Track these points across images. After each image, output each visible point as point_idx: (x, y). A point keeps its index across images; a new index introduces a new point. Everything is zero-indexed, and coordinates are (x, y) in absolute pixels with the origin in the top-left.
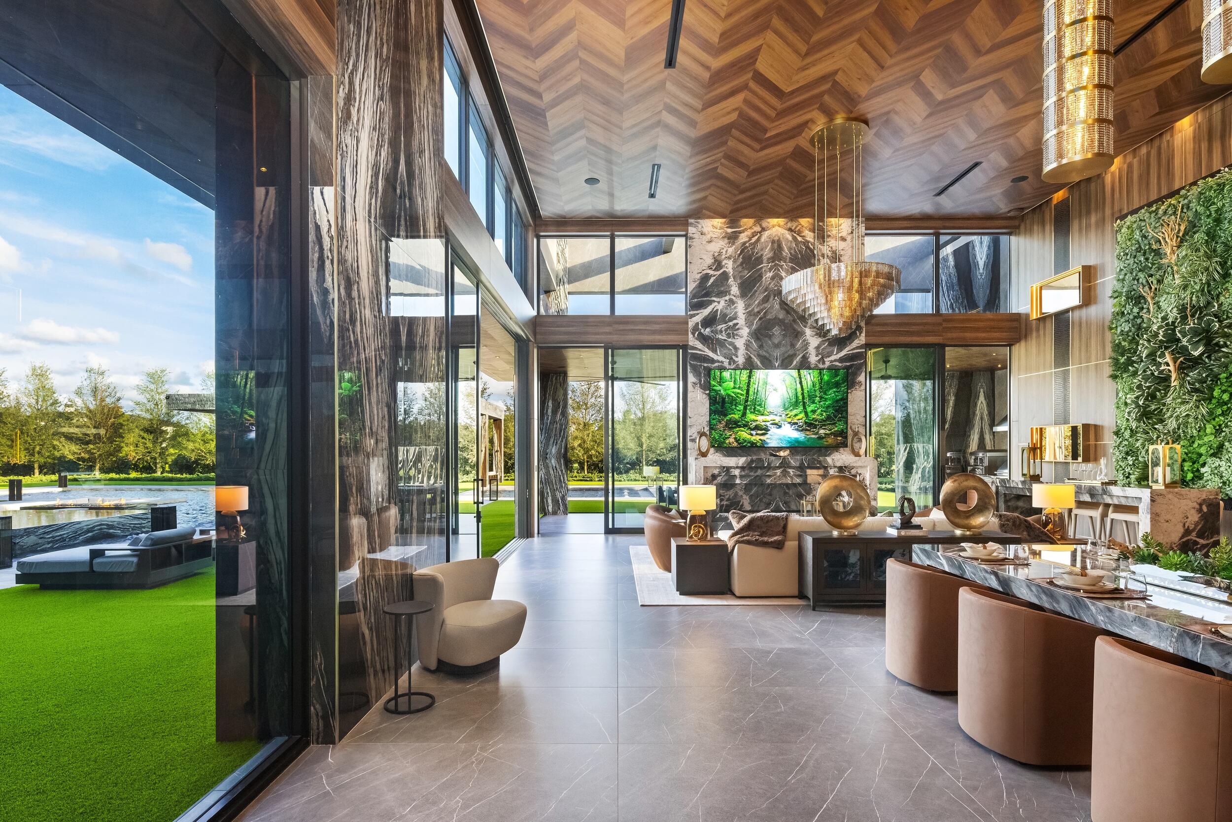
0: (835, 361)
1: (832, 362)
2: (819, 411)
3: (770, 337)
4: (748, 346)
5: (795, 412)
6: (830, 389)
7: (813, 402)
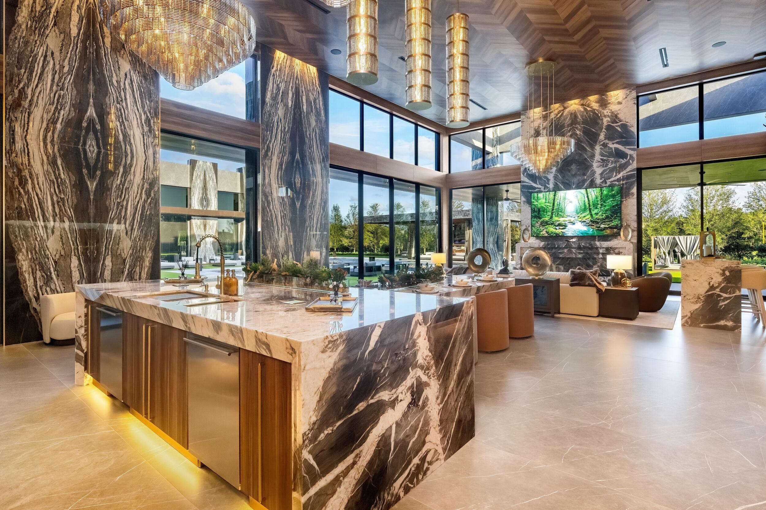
0: (614, 181)
1: (612, 182)
2: (600, 213)
3: (569, 171)
4: (555, 177)
5: (584, 215)
6: (608, 199)
7: (596, 208)
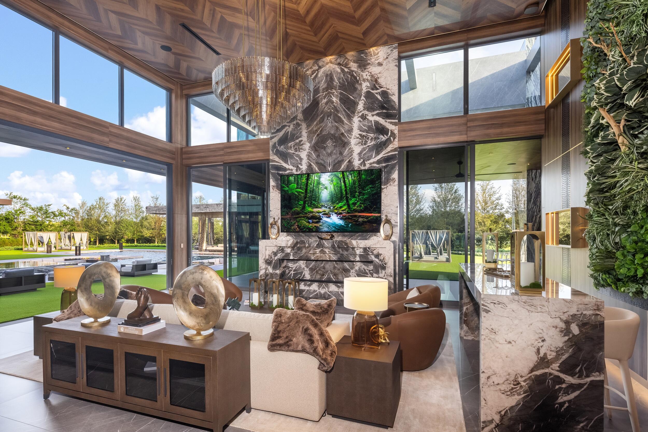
0: (374, 163)
1: (371, 164)
2: (358, 203)
3: (324, 148)
4: (309, 156)
5: (340, 204)
6: (368, 185)
7: (354, 197)
